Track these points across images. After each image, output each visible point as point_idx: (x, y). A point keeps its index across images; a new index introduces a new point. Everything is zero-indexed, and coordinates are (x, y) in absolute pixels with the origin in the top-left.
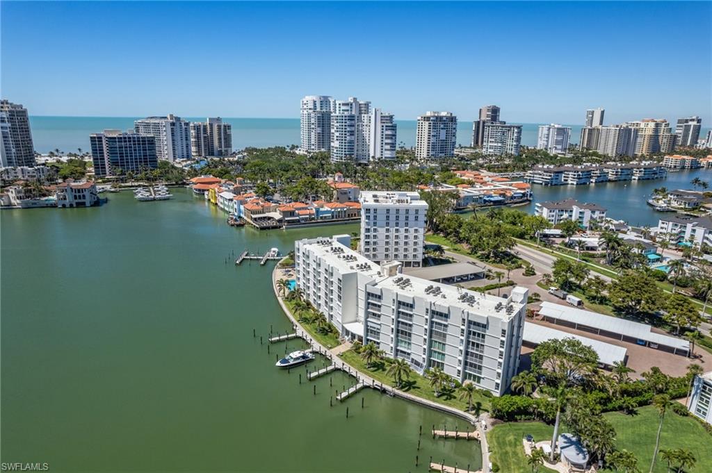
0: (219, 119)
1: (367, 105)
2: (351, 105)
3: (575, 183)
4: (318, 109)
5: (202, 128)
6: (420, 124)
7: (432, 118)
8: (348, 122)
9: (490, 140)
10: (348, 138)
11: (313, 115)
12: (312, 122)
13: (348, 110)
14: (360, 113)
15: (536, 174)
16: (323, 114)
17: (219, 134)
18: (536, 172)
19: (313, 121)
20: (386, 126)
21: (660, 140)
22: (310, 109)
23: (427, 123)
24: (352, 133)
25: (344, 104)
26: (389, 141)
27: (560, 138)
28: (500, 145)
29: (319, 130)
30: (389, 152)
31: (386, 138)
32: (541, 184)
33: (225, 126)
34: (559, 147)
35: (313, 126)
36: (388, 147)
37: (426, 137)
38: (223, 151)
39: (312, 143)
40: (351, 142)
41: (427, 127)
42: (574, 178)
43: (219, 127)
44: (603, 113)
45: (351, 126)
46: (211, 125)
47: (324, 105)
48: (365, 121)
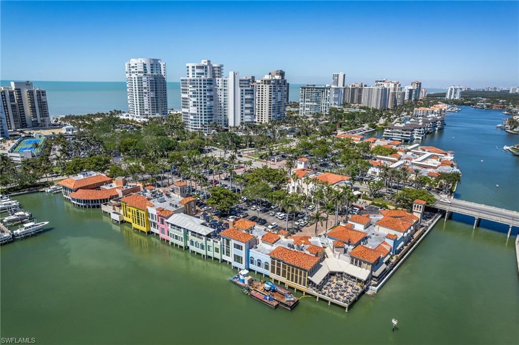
0: (28, 84)
1: (220, 68)
2: (206, 67)
4: (149, 73)
6: (261, 87)
7: (272, 82)
8: (208, 87)
9: (306, 100)
10: (208, 103)
11: (144, 79)
12: (144, 86)
13: (203, 74)
14: (214, 77)
15: (395, 132)
16: (155, 77)
17: (32, 101)
18: (394, 130)
19: (145, 85)
20: (246, 90)
21: (396, 96)
22: (139, 72)
23: (268, 86)
24: (211, 98)
25: (198, 67)
26: (249, 105)
27: (337, 96)
28: (315, 104)
29: (152, 94)
30: (249, 117)
31: (246, 103)
33: (38, 92)
34: (337, 103)
35: (145, 91)
36: (248, 111)
37: (268, 99)
38: (39, 122)
39: (145, 108)
40: (210, 108)
41: (268, 90)
43: (31, 93)
44: (344, 75)
45: (210, 90)
46: (19, 91)
47: (155, 69)
48: (220, 85)
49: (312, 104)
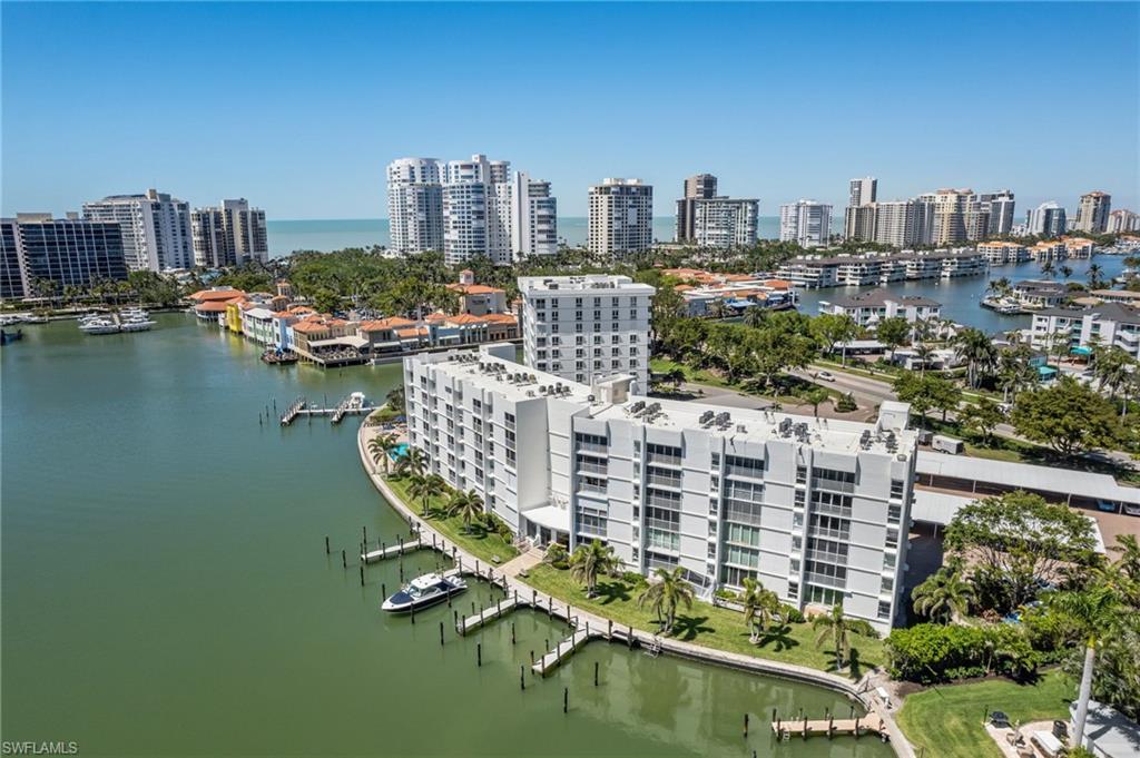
0: (242, 202)
1: (504, 167)
2: (476, 167)
3: (857, 283)
4: (418, 181)
5: (212, 217)
6: (594, 200)
7: (613, 189)
8: (473, 197)
9: (708, 225)
10: (474, 223)
11: (409, 191)
12: (408, 203)
13: (471, 177)
14: (493, 182)
15: (794, 270)
16: (427, 188)
17: (245, 228)
18: (794, 267)
19: (410, 200)
20: (539, 202)
21: (966, 223)
22: (404, 181)
23: (605, 197)
24: (480, 215)
25: (464, 167)
26: (544, 227)
27: (816, 222)
28: (724, 232)
29: (422, 216)
30: (545, 246)
31: (539, 222)
32: (804, 286)
33: (254, 214)
34: (816, 236)
35: (410, 210)
36: (543, 237)
37: (605, 220)
38: (252, 257)
39: (410, 239)
40: (480, 230)
41: (605, 204)
42: (854, 275)
43: (244, 216)
44: (875, 183)
45: (480, 202)
46: (229, 213)
47: (428, 174)
48: (502, 195)
49: (718, 232)
